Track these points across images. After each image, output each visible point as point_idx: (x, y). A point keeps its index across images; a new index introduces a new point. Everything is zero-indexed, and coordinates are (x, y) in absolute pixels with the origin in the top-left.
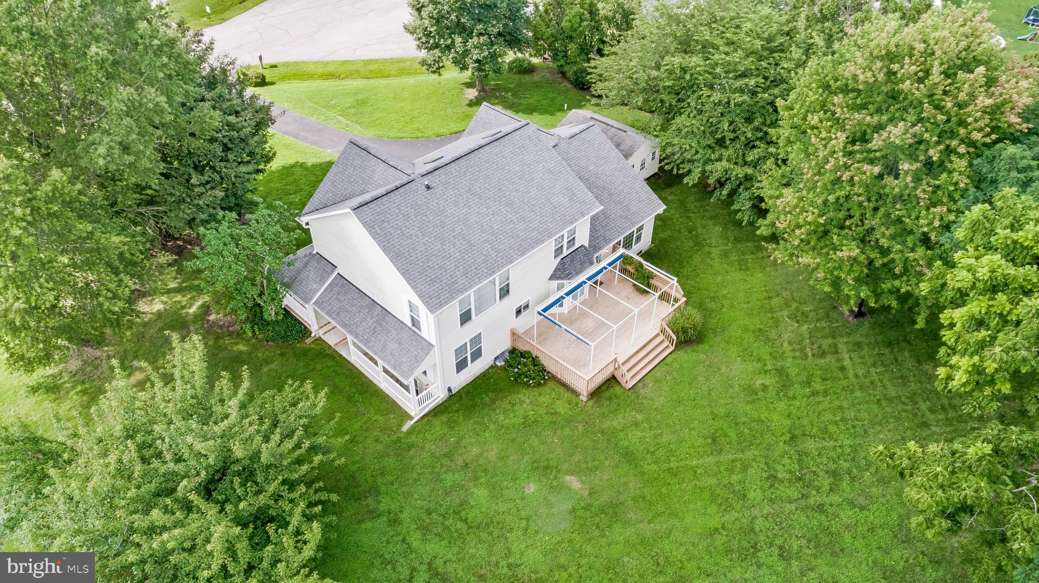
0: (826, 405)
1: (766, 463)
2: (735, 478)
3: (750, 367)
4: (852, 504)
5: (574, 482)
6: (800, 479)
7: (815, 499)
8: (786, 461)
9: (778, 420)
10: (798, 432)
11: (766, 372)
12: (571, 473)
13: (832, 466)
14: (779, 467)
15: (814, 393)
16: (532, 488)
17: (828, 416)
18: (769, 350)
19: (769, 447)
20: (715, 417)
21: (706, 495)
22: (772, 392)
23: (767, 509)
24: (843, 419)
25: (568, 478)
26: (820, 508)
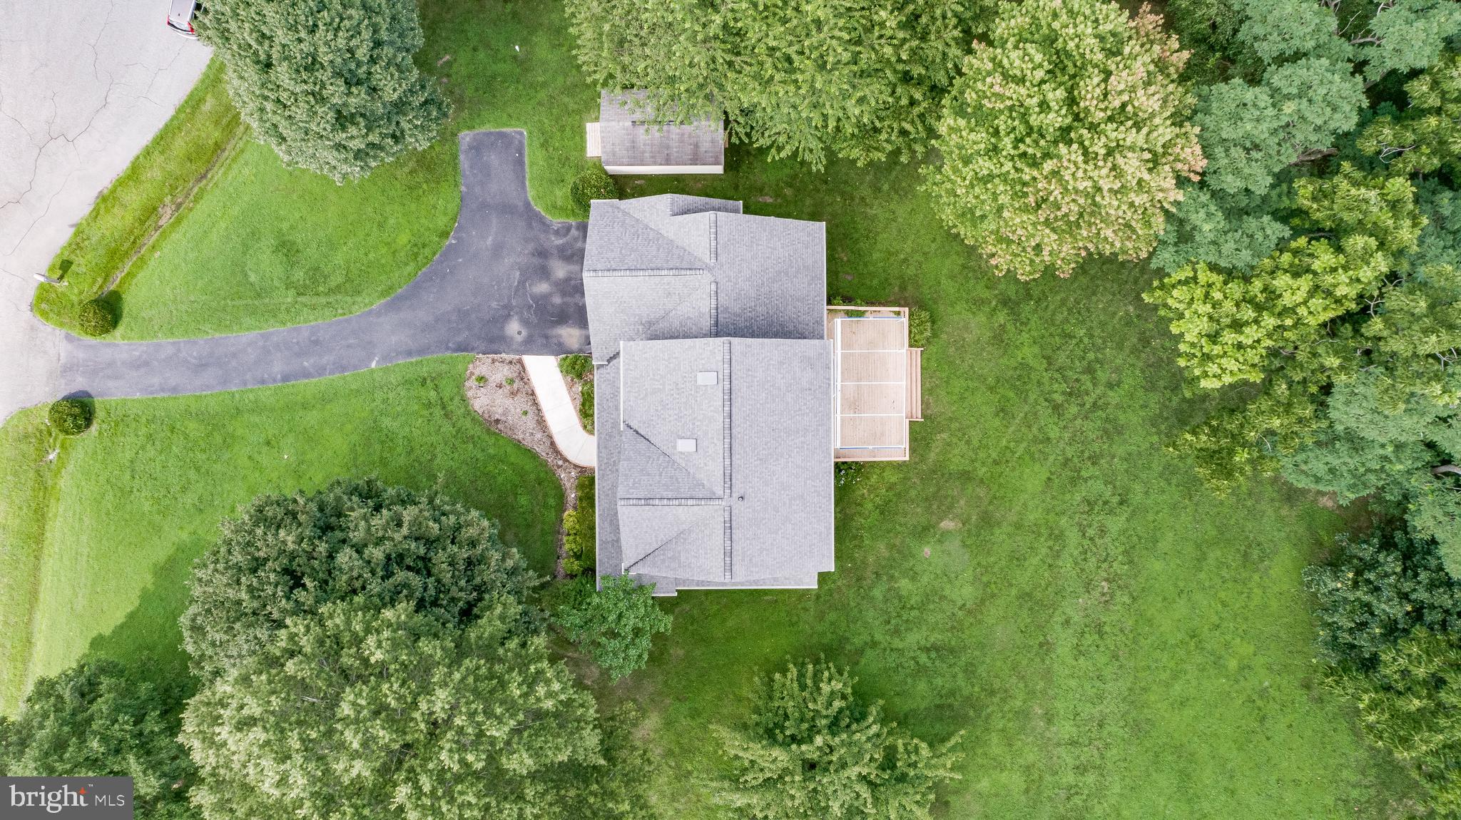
9: (1030, 353)
12: (942, 519)
16: (928, 551)
26: (1095, 406)
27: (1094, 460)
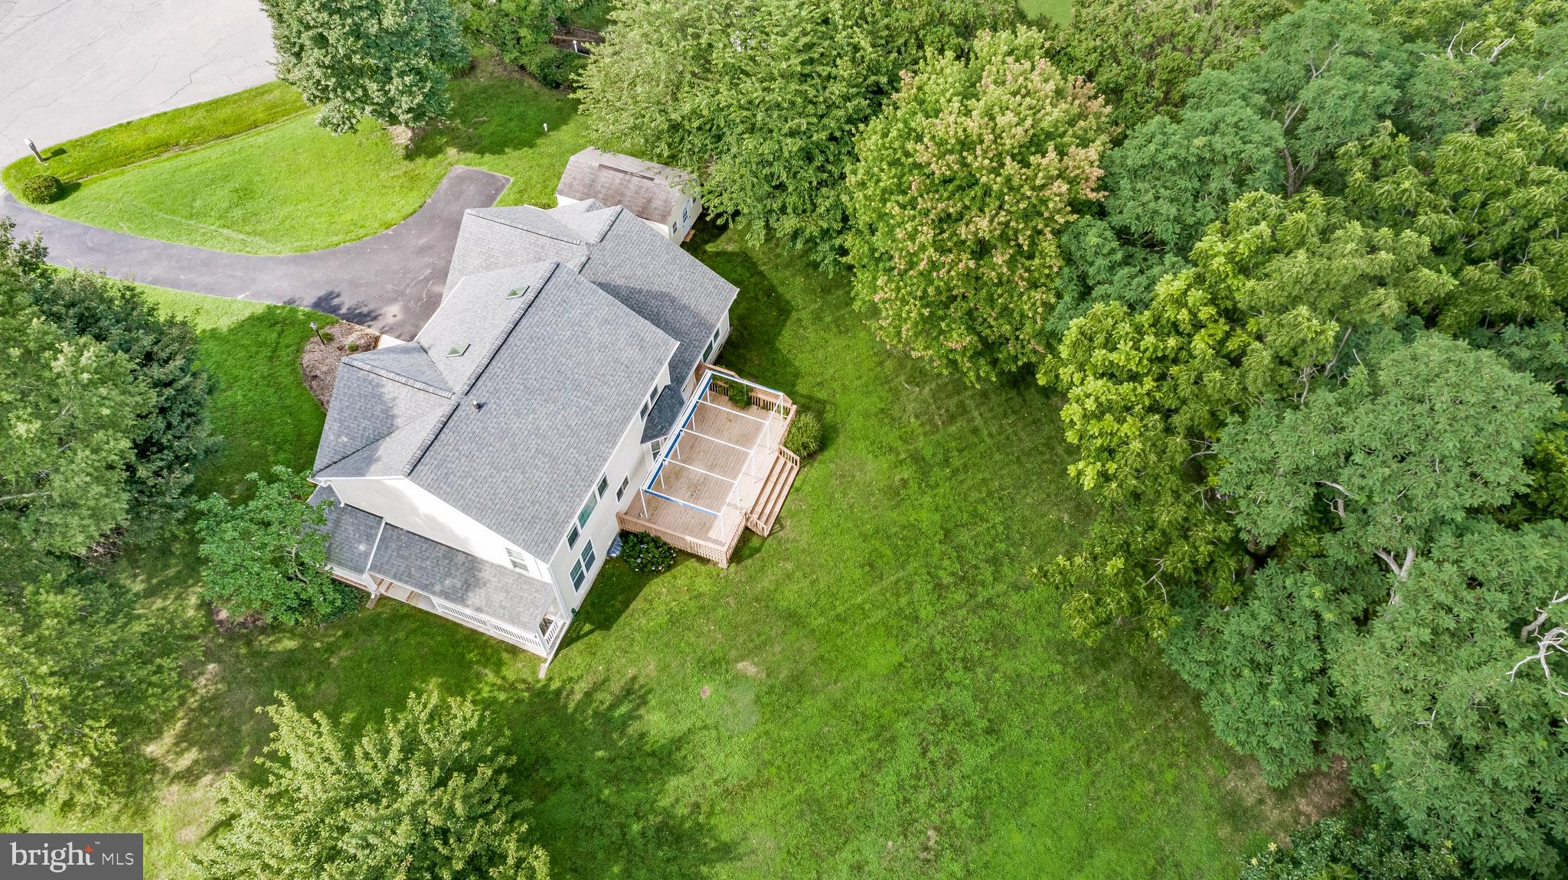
0: (969, 482)
1: (929, 573)
2: (903, 601)
3: (884, 463)
4: (1016, 588)
5: (747, 667)
6: (963, 579)
7: (983, 594)
8: (946, 563)
9: (927, 518)
10: (950, 525)
11: (901, 462)
12: (742, 658)
13: (991, 553)
14: (941, 573)
15: (955, 472)
16: (708, 690)
17: (974, 495)
18: (897, 434)
19: (927, 553)
20: (865, 538)
21: (881, 630)
22: (913, 485)
23: (941, 623)
24: (990, 494)
25: (740, 666)
26: (989, 603)
27: (969, 665)
